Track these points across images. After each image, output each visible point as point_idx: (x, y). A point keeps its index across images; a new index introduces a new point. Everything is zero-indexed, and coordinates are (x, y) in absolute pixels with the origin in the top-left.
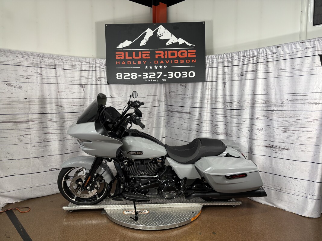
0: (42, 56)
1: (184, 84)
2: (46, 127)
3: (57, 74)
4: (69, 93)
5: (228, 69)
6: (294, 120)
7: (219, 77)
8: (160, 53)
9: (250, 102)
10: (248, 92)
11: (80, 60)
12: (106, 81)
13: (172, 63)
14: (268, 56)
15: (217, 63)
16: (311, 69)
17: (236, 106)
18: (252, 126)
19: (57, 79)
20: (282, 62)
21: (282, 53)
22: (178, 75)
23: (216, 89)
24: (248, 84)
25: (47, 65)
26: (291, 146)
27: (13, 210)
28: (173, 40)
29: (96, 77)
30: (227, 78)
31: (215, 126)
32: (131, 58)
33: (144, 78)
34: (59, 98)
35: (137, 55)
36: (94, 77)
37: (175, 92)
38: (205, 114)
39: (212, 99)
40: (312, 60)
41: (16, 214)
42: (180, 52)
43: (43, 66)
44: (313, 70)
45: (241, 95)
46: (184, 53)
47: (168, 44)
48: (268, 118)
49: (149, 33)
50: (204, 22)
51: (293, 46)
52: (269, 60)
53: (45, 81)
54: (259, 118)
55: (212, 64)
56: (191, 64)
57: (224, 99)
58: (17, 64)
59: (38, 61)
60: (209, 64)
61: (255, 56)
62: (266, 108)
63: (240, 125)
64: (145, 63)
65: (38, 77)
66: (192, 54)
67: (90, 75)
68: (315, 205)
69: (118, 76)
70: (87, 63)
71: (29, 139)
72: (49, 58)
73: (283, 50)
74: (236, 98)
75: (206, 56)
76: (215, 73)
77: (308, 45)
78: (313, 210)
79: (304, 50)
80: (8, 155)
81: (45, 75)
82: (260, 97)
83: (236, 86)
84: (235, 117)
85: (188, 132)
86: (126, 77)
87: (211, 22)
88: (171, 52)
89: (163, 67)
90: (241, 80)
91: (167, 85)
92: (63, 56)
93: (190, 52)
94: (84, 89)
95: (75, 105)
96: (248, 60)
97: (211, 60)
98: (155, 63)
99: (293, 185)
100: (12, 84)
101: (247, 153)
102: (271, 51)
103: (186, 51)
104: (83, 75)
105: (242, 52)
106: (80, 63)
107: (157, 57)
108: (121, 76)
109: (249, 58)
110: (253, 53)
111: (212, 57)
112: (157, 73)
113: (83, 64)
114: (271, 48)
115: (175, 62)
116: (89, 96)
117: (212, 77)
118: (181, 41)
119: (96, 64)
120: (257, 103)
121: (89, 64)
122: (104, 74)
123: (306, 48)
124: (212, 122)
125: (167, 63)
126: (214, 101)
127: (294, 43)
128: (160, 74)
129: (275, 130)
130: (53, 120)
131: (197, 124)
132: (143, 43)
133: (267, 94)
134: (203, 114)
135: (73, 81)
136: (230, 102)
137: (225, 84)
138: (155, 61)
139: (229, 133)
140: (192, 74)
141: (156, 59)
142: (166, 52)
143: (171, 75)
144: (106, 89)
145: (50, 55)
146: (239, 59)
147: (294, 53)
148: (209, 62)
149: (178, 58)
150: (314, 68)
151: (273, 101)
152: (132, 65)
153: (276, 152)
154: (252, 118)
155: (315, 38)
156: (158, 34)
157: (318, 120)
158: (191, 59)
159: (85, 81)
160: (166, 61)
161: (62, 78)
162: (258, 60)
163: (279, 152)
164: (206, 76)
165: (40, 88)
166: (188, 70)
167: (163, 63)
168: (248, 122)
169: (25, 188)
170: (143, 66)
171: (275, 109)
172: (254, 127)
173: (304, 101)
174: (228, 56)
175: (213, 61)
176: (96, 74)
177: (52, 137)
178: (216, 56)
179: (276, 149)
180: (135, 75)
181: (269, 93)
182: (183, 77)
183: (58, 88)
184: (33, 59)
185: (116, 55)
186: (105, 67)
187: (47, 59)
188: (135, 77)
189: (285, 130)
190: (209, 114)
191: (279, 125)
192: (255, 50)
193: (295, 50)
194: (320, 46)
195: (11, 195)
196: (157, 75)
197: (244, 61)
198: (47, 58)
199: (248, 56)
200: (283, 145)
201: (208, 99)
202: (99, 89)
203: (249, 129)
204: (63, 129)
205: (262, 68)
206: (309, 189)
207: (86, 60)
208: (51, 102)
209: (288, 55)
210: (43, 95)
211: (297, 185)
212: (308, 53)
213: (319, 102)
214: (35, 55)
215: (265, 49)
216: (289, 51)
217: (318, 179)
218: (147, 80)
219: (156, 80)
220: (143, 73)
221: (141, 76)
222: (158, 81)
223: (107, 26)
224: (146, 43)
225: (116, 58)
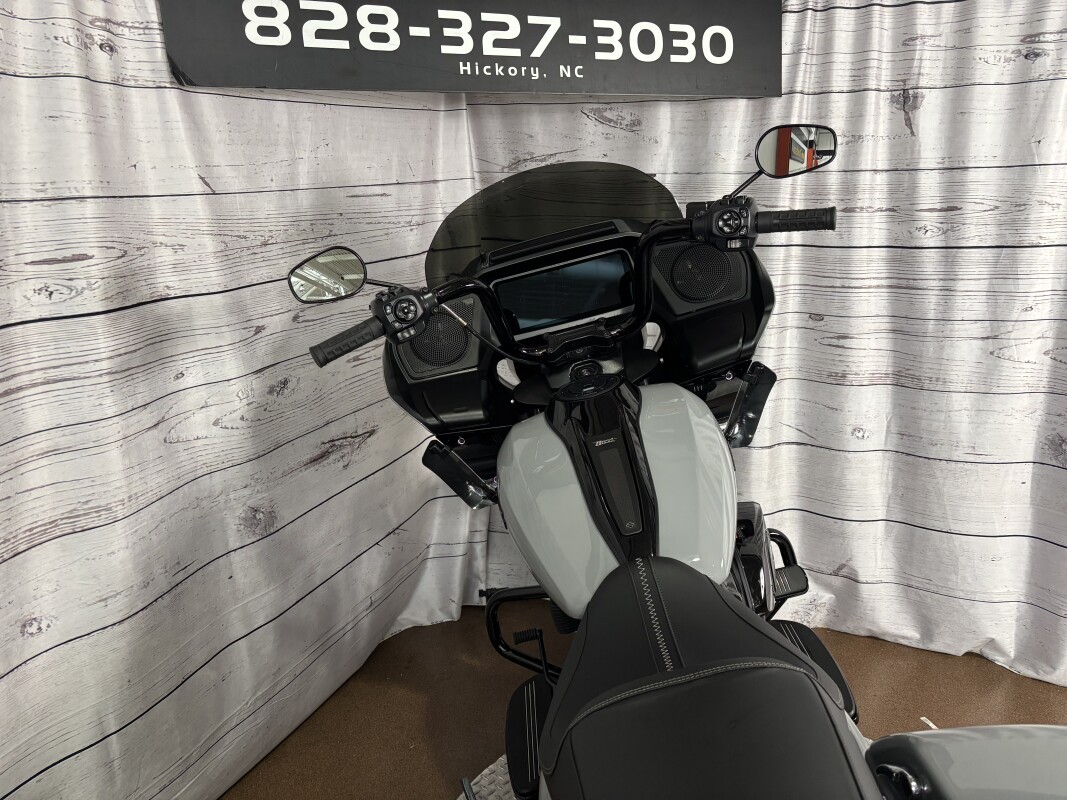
5: (938, 15)
7: (872, 65)
12: (160, 54)
22: (646, 43)
29: (79, 12)
30: (931, 68)
31: (835, 342)
33: (446, 49)
36: (60, 13)
37: (558, 157)
63: (1003, 330)
69: (256, 21)
74: (983, 187)
76: (843, 41)
83: (990, 118)
84: (973, 285)
86: (320, 34)
90: (1022, 83)
101: (1029, 467)
108: (279, 22)
112: (532, 20)
117: (826, 66)
124: (816, 324)
126: (837, 204)
128: (546, 27)
136: (938, 206)
137: (915, 107)
139: (918, 371)
143: (612, 40)
144: (166, 123)
164: (785, 61)
166: (699, 16)
168: (1047, 309)
180: (382, 19)
182: (675, 58)
188: (384, 37)
190: (795, 279)
196: (531, 35)
201: (793, 194)
202: (112, 123)
203: (1049, 344)
218: (468, 68)
219: (528, 72)
220: (443, 14)
221: (424, 32)
222: (536, 76)
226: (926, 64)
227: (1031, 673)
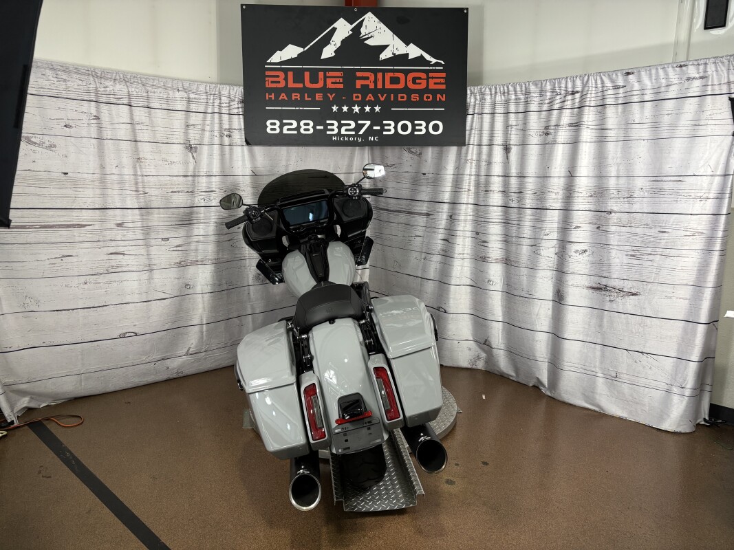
0: (99, 75)
1: (416, 149)
2: (112, 240)
3: (134, 117)
4: (161, 162)
5: (517, 117)
6: (653, 232)
7: (495, 135)
8: (366, 77)
9: (561, 192)
10: (558, 170)
12: (243, 137)
13: (392, 99)
14: (606, 93)
15: (494, 104)
16: (696, 124)
17: (531, 201)
18: (564, 243)
19: (134, 130)
20: (636, 107)
21: (637, 86)
22: (405, 128)
23: (489, 163)
24: (560, 154)
25: (112, 96)
26: (643, 288)
27: (45, 422)
28: (395, 48)
29: (221, 128)
30: (514, 138)
31: (482, 244)
32: (301, 86)
33: (328, 133)
34: (139, 173)
35: (314, 79)
36: (216, 129)
37: (396, 166)
38: (462, 218)
39: (477, 185)
40: (700, 105)
41: (53, 431)
42: (411, 76)
43: (103, 99)
44: (700, 127)
45: (544, 177)
46: (420, 78)
47: (384, 56)
49: (343, 29)
50: (467, 9)
51: (661, 72)
52: (609, 101)
53: (108, 133)
54: (579, 227)
55: (482, 105)
56: (434, 103)
57: (506, 185)
58: (45, 93)
59: (91, 86)
60: (475, 105)
61: (577, 92)
62: (595, 207)
63: (538, 243)
64: (331, 99)
65: (92, 125)
66: (438, 82)
67: (208, 122)
68: (687, 406)
69: (270, 127)
70: (200, 94)
71: (74, 267)
72: (115, 80)
73: (639, 81)
74: (531, 184)
75: (468, 88)
76: (486, 126)
77: (692, 71)
78: (682, 417)
79: (683, 82)
80: (28, 301)
81: (107, 119)
82: (584, 182)
83: (533, 157)
84: (527, 224)
85: (423, 256)
86: (288, 130)
87: (481, 9)
88: (391, 74)
89: (372, 110)
90: (544, 144)
91: (377, 150)
92: (148, 77)
93: (432, 78)
94: (195, 155)
95: (175, 190)
96: (562, 100)
97: (478, 97)
98: (354, 99)
99: (644, 367)
100: (33, 140)
101: (551, 303)
102: (613, 81)
103: (423, 76)
104: (191, 122)
105: (550, 83)
106: (185, 95)
107: (358, 86)
108: (276, 127)
109: (565, 97)
110: (574, 86)
111: (481, 90)
112: (360, 122)
113: (192, 96)
114: (614, 75)
115: (400, 99)
116: (205, 170)
117: (481, 135)
118: (414, 51)
119: (220, 99)
120: (577, 194)
121: (206, 97)
122: (238, 122)
123: (688, 79)
124: (476, 236)
125: (382, 99)
126: (483, 188)
127: (663, 66)
128: (365, 124)
129: (613, 253)
130: (126, 225)
131: (444, 240)
132: (328, 52)
133: (600, 175)
134: (456, 217)
135: (170, 136)
136: (517, 191)
137: (509, 152)
138: (355, 95)
139: (512, 258)
140: (436, 128)
141: (358, 91)
142: (380, 75)
143: (390, 127)
144: (243, 156)
145: (118, 72)
146: (542, 98)
147: (663, 89)
148: (475, 102)
149: (406, 90)
150: (702, 123)
151: (612, 191)
152: (302, 103)
153: (612, 298)
154: (565, 227)
155: (709, 59)
156: (363, 34)
157: (702, 233)
158: (435, 92)
159: (196, 135)
160: (379, 95)
161: (145, 128)
162: (583, 100)
163: (619, 300)
164: (467, 133)
165: (96, 150)
166: (428, 118)
167: (373, 100)
168: (555, 235)
169: (68, 374)
170: (326, 105)
171: (615, 209)
172: (569, 246)
173: (677, 193)
174: (518, 89)
175: (483, 99)
176: (221, 120)
177: (124, 263)
178: (490, 89)
179: (612, 294)
180: (308, 124)
181: (604, 174)
182: (416, 133)
183: (136, 150)
184: (80, 82)
185: (267, 79)
186: (240, 105)
187: (111, 83)
188: (308, 130)
189: (633, 253)
190: (470, 218)
191: (624, 244)
192: (578, 79)
193: (664, 82)
194: (717, 75)
195: (36, 390)
196: (359, 127)
197: (553, 103)
198: (111, 79)
199: (563, 92)
200: (628, 286)
201: (469, 183)
202: (227, 156)
203: (557, 250)
204: (148, 246)
205: (591, 119)
206: (676, 374)
207: (198, 88)
208: (121, 183)
209: (648, 92)
210: (102, 167)
211: (651, 368)
212: (691, 90)
213: (707, 195)
214: (85, 71)
215: (600, 76)
216: (652, 83)
217: (696, 355)
218: (336, 139)
219: (357, 139)
220: (328, 122)
221: (322, 127)
222: (360, 140)
223: (244, 7)
224: (335, 52)
225: (267, 86)
226: (512, 136)
227: (550, 394)
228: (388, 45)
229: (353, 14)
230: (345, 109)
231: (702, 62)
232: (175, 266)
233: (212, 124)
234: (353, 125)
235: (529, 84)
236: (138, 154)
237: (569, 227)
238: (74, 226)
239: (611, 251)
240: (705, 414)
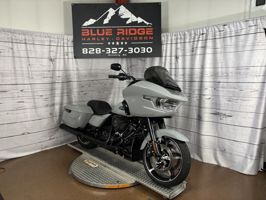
1: (143, 59)
2: (18, 97)
3: (28, 48)
4: (39, 66)
5: (181, 45)
6: (237, 90)
7: (172, 52)
8: (121, 31)
9: (199, 75)
10: (197, 65)
11: (49, 36)
12: (73, 56)
13: (132, 39)
14: (216, 33)
15: (172, 40)
16: (254, 45)
17: (188, 78)
19: (27, 53)
20: (228, 39)
21: (228, 30)
22: (137, 50)
23: (170, 64)
25: (18, 40)
26: (234, 114)
28: (132, 19)
29: (64, 52)
30: (180, 53)
32: (95, 35)
33: (107, 53)
34: (30, 70)
35: (101, 32)
36: (62, 52)
37: (136, 65)
40: (255, 37)
42: (139, 30)
43: (14, 41)
44: (255, 46)
45: (192, 68)
46: (142, 31)
47: (128, 22)
48: (215, 89)
49: (111, 12)
50: (161, 3)
51: (238, 24)
52: (217, 37)
53: (16, 55)
54: (207, 89)
55: (167, 41)
56: (148, 40)
59: (9, 36)
60: (164, 41)
61: (204, 34)
62: (213, 80)
63: (191, 95)
64: (108, 40)
65: (10, 51)
66: (150, 32)
67: (59, 50)
68: (254, 164)
69: (84, 51)
70: (55, 38)
71: (3, 107)
72: (19, 34)
73: (229, 28)
74: (187, 71)
75: (162, 34)
76: (169, 49)
77: (251, 23)
78: (251, 168)
79: (247, 27)
81: (16, 49)
82: (208, 70)
83: (188, 61)
84: (187, 87)
86: (91, 52)
87: (167, 3)
88: (131, 29)
89: (124, 43)
90: (192, 55)
91: (128, 59)
92: (33, 32)
93: (148, 30)
94: (53, 62)
95: (45, 76)
96: (198, 37)
97: (166, 37)
98: (117, 39)
99: (235, 147)
101: (196, 120)
102: (218, 29)
103: (144, 29)
104: (51, 50)
105: (193, 30)
106: (49, 39)
107: (118, 34)
108: (86, 51)
110: (203, 31)
111: (167, 35)
112: (119, 48)
113: (52, 39)
114: (219, 26)
116: (58, 69)
118: (140, 20)
119: (63, 40)
120: (205, 75)
121: (58, 40)
122: (71, 50)
123: (250, 26)
125: (128, 39)
127: (239, 22)
128: (121, 49)
129: (221, 99)
130: (24, 91)
132: (106, 21)
133: (215, 67)
135: (43, 55)
136: (182, 75)
137: (178, 59)
138: (117, 38)
140: (149, 50)
141: (118, 36)
142: (127, 30)
143: (131, 50)
144: (73, 63)
145: (20, 31)
146: (190, 37)
147: (239, 31)
148: (165, 39)
149: (137, 35)
150: (256, 44)
151: (220, 74)
152: (96, 41)
153: (221, 118)
154: (201, 89)
155: (258, 17)
156: (120, 14)
157: (258, 91)
158: (148, 36)
159: (54, 55)
161: (32, 52)
162: (207, 37)
163: (224, 119)
165: (12, 61)
166: (146, 46)
167: (124, 40)
168: (197, 92)
170: (106, 42)
171: (221, 81)
172: (203, 97)
173: (246, 74)
174: (181, 33)
175: (168, 38)
176: (64, 49)
177: (24, 106)
178: (170, 34)
179: (221, 116)
180: (99, 50)
182: (141, 52)
183: (29, 61)
184: (5, 35)
185: (82, 32)
186: (72, 43)
188: (99, 52)
189: (229, 99)
191: (225, 95)
192: (204, 28)
193: (239, 28)
194: (262, 24)
196: (119, 50)
197: (195, 38)
198: (17, 33)
199: (198, 34)
200: (227, 113)
202: (67, 63)
203: (198, 98)
204: (34, 99)
205: (210, 44)
206: (249, 150)
207: (54, 36)
208: (22, 74)
209: (233, 32)
210: (15, 68)
211: (238, 147)
212: (251, 31)
213: (259, 74)
214: (6, 30)
215: (213, 27)
216: (235, 29)
217: (257, 142)
218: (110, 55)
219: (118, 55)
220: (106, 49)
221: (104, 51)
223: (73, 5)
224: (109, 21)
225: (82, 35)
228: (130, 18)
229: (115, 6)
230: (113, 43)
231: (255, 19)
232: (45, 106)
233: (60, 50)
234: (116, 50)
235: (185, 31)
236: (29, 63)
237: (203, 89)
238: (3, 91)
239: (220, 98)
240: (262, 167)
